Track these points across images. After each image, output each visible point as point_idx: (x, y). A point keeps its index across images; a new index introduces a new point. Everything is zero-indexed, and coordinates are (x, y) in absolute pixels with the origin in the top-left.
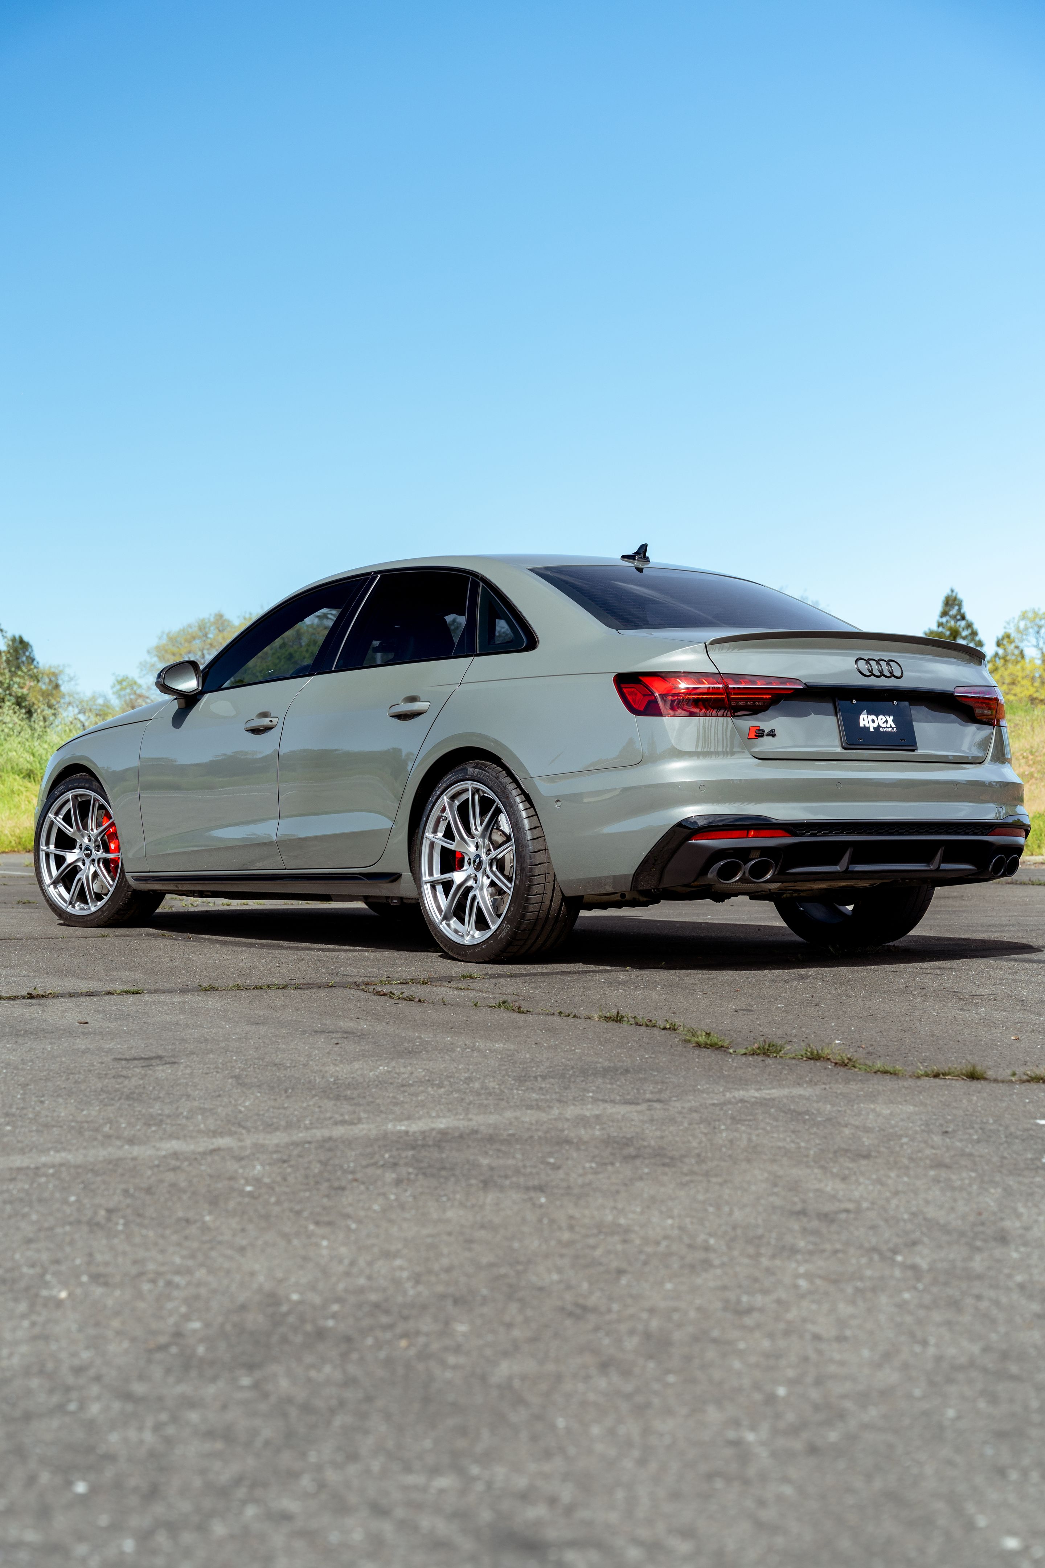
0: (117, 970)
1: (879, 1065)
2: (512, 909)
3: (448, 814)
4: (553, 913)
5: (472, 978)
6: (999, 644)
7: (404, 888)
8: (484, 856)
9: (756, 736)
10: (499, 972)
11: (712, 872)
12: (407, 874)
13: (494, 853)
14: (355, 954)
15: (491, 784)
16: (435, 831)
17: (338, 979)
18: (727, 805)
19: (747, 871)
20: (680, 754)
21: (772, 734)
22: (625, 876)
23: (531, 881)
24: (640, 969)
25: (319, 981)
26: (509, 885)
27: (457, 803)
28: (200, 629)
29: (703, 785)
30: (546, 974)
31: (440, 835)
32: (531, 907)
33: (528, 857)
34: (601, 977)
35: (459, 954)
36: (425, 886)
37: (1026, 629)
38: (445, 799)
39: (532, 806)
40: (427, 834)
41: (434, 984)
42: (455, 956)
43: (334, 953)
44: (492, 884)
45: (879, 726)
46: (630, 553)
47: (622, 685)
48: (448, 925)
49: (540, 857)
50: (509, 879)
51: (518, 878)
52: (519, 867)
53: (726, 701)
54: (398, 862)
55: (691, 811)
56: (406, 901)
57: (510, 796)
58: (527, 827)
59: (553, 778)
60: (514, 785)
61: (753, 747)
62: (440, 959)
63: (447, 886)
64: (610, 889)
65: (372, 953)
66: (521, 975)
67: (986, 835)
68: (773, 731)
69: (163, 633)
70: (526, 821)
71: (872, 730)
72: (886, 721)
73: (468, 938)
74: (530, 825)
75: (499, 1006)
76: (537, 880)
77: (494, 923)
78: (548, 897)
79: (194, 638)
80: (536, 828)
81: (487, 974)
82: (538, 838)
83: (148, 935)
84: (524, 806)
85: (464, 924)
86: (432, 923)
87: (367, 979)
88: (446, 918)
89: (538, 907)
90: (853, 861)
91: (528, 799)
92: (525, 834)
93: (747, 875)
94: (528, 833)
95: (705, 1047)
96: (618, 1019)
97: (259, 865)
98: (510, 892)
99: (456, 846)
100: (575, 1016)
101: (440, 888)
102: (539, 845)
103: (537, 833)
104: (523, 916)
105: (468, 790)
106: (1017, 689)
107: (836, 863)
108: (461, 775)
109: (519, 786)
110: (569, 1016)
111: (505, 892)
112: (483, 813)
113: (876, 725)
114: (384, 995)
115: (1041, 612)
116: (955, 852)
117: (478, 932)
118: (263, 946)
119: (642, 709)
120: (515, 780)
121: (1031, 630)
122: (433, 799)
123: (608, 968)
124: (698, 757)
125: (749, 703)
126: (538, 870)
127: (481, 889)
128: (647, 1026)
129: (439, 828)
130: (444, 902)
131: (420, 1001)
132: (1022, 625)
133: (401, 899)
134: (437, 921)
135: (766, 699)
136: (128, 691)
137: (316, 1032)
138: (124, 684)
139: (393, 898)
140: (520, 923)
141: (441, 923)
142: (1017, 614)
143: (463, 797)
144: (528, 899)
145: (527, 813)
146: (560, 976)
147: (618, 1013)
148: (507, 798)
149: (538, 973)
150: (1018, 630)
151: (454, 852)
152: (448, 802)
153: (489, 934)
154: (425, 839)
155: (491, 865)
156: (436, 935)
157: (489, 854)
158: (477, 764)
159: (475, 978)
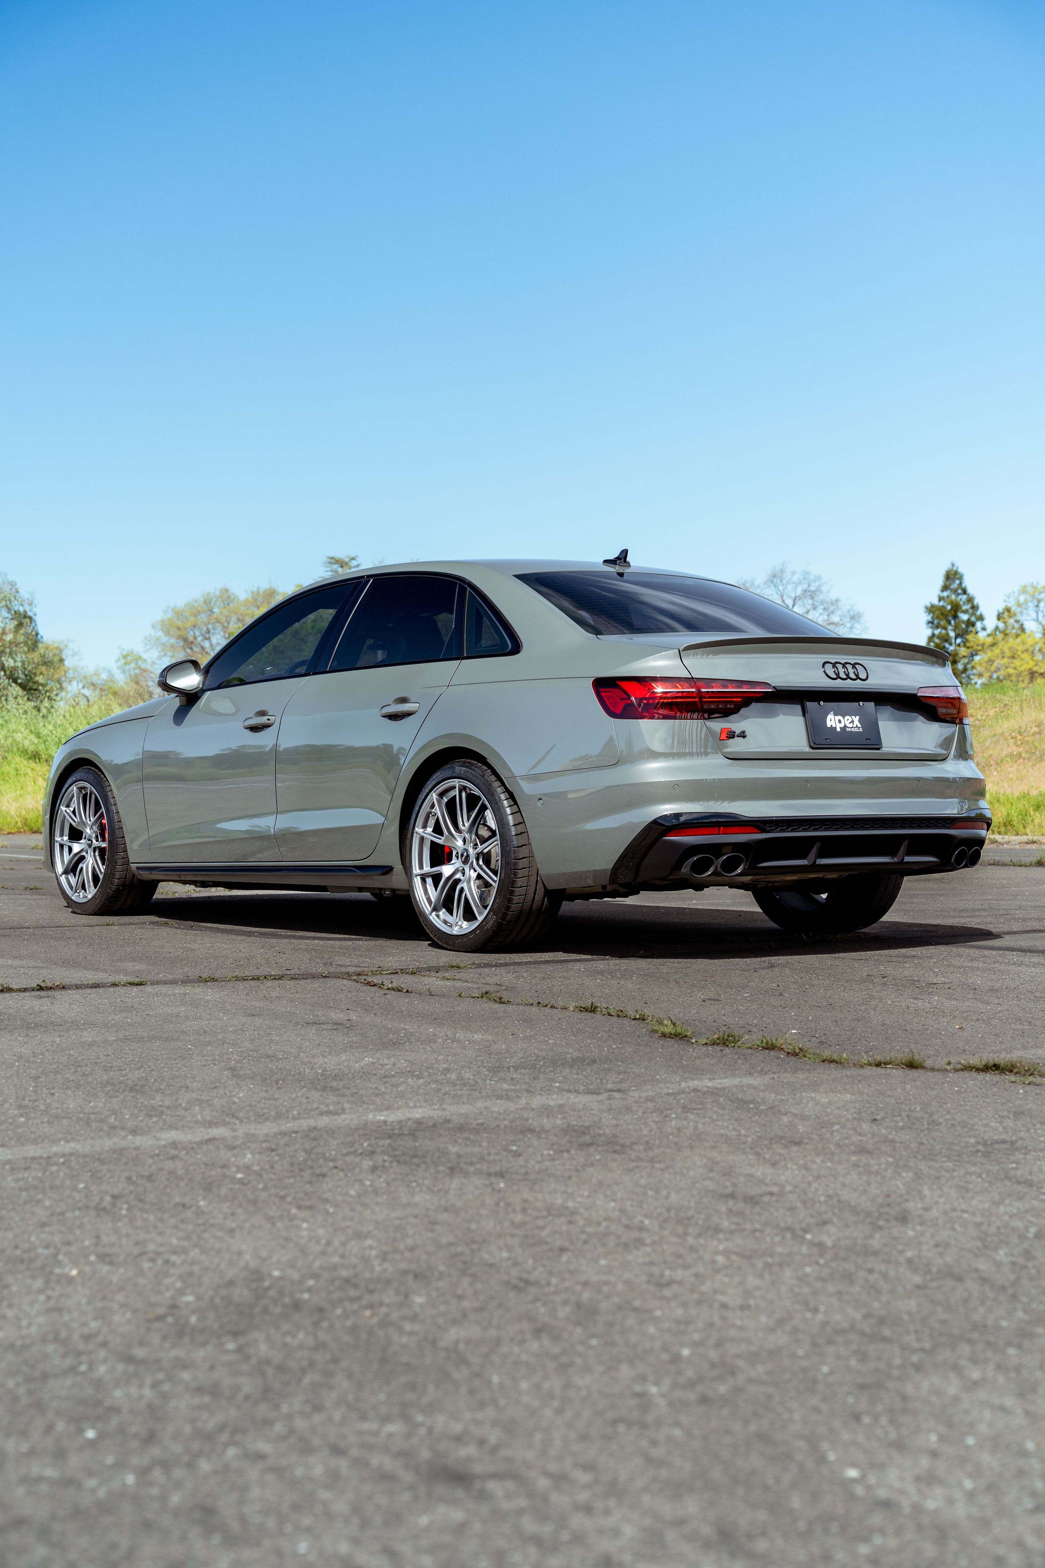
0: (121, 960)
1: (826, 1054)
2: (497, 901)
3: (437, 810)
4: (537, 904)
5: (459, 968)
6: (999, 617)
7: (396, 880)
8: (471, 850)
9: (727, 737)
10: (485, 962)
11: (685, 867)
12: (398, 867)
13: (480, 848)
14: (349, 943)
15: (477, 781)
16: (425, 826)
17: (332, 970)
18: (701, 803)
19: (719, 866)
20: (655, 755)
21: (743, 735)
22: (604, 871)
23: (515, 874)
24: (619, 957)
25: (313, 972)
26: (495, 878)
27: (445, 800)
28: (205, 602)
29: (676, 784)
30: (530, 963)
31: (430, 830)
32: (516, 899)
33: (513, 852)
34: (580, 966)
35: (447, 944)
36: (415, 879)
37: (1026, 602)
38: (434, 796)
39: (516, 803)
40: (417, 829)
41: (422, 974)
42: (444, 946)
43: (329, 942)
44: (479, 877)
45: (845, 726)
46: (612, 558)
47: (601, 690)
48: (438, 916)
49: (523, 852)
50: (495, 872)
51: (503, 871)
52: (504, 861)
53: (699, 704)
54: (390, 856)
55: (667, 809)
56: (398, 893)
57: (495, 793)
58: (511, 823)
59: (535, 778)
60: (498, 784)
61: (727, 747)
62: (430, 948)
63: (437, 878)
64: (590, 882)
65: (366, 942)
66: (506, 965)
67: (948, 829)
68: (743, 732)
69: (168, 607)
70: (510, 818)
71: (838, 730)
72: (853, 722)
73: (456, 928)
74: (514, 821)
75: (482, 997)
76: (521, 873)
77: (480, 914)
78: (531, 889)
79: (199, 613)
80: (520, 823)
81: (474, 964)
82: (521, 833)
83: (151, 923)
84: (508, 803)
85: (452, 915)
86: (423, 914)
87: (359, 969)
88: (435, 909)
89: (523, 899)
90: (822, 855)
91: (511, 796)
92: (509, 830)
93: (719, 869)
94: (513, 828)
95: (669, 1037)
96: (593, 1009)
97: (259, 856)
98: (495, 885)
99: (445, 840)
100: (552, 1007)
101: (429, 881)
102: (522, 840)
103: (521, 828)
104: (508, 908)
105: (455, 788)
106: (1017, 663)
107: (804, 858)
108: (448, 773)
109: (503, 784)
110: (546, 1006)
111: (491, 885)
112: (470, 810)
113: (842, 725)
114: (375, 985)
115: (1040, 586)
116: (918, 845)
117: (465, 922)
118: (262, 935)
119: (619, 711)
120: (499, 778)
121: (1030, 604)
122: (422, 796)
123: (589, 957)
124: (674, 758)
125: (721, 706)
126: (521, 864)
127: (469, 882)
128: (618, 1016)
129: (429, 824)
130: (433, 894)
131: (408, 991)
132: (1022, 598)
133: (393, 890)
134: (427, 912)
135: (737, 702)
136: (133, 665)
137: (308, 1023)
138: (129, 658)
139: (385, 889)
140: (505, 915)
141: (431, 914)
142: (1016, 588)
143: (451, 794)
144: (512, 892)
145: (511, 810)
146: (542, 966)
147: (592, 1004)
148: (493, 795)
149: (522, 962)
150: (1019, 605)
151: (442, 847)
152: (437, 799)
153: (475, 924)
154: (415, 834)
155: (477, 859)
156: (426, 925)
157: (476, 848)
158: (464, 763)
159: (462, 968)
